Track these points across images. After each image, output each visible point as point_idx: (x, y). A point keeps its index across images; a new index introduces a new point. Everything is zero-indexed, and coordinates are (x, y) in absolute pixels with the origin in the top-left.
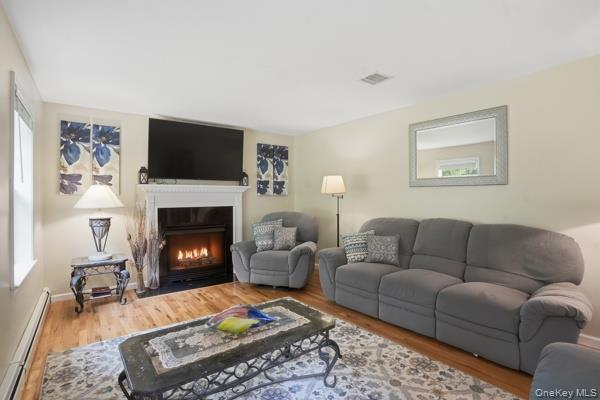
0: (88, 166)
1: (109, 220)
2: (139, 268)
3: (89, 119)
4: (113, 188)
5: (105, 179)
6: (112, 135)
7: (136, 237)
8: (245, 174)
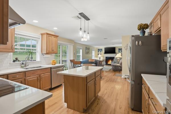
1: (100, 58)
3: (100, 48)
4: (102, 55)
5: (101, 54)
6: (101, 50)
7: (103, 59)
8: (116, 53)
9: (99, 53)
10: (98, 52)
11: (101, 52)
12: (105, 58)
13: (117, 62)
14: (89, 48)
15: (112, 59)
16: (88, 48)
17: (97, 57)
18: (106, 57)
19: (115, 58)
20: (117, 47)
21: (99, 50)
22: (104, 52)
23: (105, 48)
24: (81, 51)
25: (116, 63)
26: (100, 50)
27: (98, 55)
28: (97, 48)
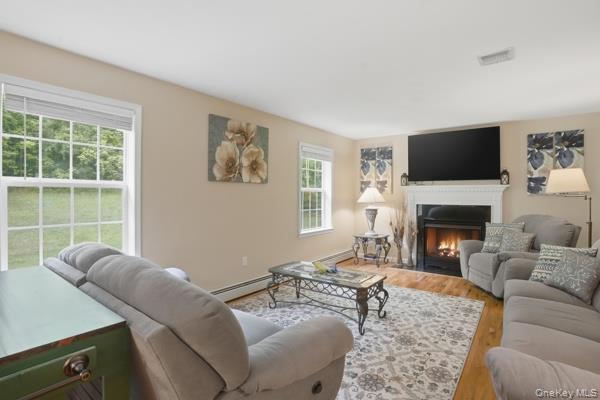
0: (373, 175)
1: (376, 210)
2: (400, 247)
3: (374, 145)
4: (388, 189)
5: (383, 183)
6: (387, 153)
7: (395, 224)
8: (506, 172)
9: (372, 175)
10: (365, 167)
11: (381, 167)
12: (412, 216)
15: (472, 221)
16: (242, 132)
17: (354, 205)
18: (422, 209)
19: (496, 216)
20: (514, 124)
21: (367, 154)
22: (405, 170)
23: (411, 139)
26: (374, 156)
27: (362, 190)
28: (354, 142)
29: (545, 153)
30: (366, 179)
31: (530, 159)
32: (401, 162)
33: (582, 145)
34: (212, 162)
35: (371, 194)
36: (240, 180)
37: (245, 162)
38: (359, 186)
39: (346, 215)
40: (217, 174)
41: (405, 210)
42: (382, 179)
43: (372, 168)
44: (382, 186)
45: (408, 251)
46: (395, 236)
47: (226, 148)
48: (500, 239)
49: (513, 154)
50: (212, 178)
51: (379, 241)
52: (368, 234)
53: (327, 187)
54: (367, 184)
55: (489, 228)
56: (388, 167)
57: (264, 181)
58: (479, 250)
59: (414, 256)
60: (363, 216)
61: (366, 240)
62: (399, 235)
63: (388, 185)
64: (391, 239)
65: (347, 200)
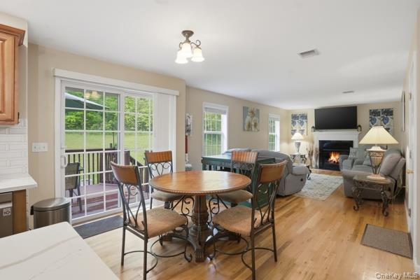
1: (300, 143)
2: (311, 159)
3: (298, 113)
4: (305, 133)
5: (303, 131)
6: (304, 117)
7: (309, 149)
8: (360, 126)
9: (297, 127)
10: (294, 123)
11: (302, 123)
12: (317, 145)
13: (367, 162)
14: (258, 110)
15: (344, 147)
16: (252, 112)
17: (289, 141)
18: (322, 143)
19: (355, 145)
21: (295, 117)
22: (313, 124)
23: (315, 110)
24: (224, 118)
25: (361, 163)
26: (297, 118)
27: (293, 134)
28: (288, 111)
29: (377, 118)
30: (294, 128)
31: (370, 121)
32: (311, 121)
33: (392, 115)
34: (244, 124)
35: (297, 136)
36: (252, 130)
37: (253, 124)
38: (290, 132)
39: (285, 145)
40: (246, 129)
41: (313, 143)
42: (302, 128)
43: (297, 124)
44: (302, 131)
45: (315, 161)
46: (309, 155)
47: (248, 118)
48: (355, 153)
49: (363, 118)
50: (244, 130)
51: (302, 156)
52: (296, 153)
53: (277, 133)
54: (295, 131)
55: (351, 149)
56: (305, 123)
57: (258, 131)
58: (347, 158)
59: (318, 164)
60: (293, 145)
61: (294, 156)
62: (311, 154)
63: (305, 131)
64: (307, 156)
65: (286, 139)
